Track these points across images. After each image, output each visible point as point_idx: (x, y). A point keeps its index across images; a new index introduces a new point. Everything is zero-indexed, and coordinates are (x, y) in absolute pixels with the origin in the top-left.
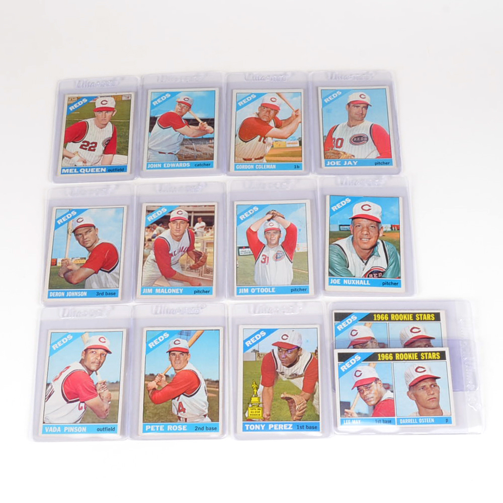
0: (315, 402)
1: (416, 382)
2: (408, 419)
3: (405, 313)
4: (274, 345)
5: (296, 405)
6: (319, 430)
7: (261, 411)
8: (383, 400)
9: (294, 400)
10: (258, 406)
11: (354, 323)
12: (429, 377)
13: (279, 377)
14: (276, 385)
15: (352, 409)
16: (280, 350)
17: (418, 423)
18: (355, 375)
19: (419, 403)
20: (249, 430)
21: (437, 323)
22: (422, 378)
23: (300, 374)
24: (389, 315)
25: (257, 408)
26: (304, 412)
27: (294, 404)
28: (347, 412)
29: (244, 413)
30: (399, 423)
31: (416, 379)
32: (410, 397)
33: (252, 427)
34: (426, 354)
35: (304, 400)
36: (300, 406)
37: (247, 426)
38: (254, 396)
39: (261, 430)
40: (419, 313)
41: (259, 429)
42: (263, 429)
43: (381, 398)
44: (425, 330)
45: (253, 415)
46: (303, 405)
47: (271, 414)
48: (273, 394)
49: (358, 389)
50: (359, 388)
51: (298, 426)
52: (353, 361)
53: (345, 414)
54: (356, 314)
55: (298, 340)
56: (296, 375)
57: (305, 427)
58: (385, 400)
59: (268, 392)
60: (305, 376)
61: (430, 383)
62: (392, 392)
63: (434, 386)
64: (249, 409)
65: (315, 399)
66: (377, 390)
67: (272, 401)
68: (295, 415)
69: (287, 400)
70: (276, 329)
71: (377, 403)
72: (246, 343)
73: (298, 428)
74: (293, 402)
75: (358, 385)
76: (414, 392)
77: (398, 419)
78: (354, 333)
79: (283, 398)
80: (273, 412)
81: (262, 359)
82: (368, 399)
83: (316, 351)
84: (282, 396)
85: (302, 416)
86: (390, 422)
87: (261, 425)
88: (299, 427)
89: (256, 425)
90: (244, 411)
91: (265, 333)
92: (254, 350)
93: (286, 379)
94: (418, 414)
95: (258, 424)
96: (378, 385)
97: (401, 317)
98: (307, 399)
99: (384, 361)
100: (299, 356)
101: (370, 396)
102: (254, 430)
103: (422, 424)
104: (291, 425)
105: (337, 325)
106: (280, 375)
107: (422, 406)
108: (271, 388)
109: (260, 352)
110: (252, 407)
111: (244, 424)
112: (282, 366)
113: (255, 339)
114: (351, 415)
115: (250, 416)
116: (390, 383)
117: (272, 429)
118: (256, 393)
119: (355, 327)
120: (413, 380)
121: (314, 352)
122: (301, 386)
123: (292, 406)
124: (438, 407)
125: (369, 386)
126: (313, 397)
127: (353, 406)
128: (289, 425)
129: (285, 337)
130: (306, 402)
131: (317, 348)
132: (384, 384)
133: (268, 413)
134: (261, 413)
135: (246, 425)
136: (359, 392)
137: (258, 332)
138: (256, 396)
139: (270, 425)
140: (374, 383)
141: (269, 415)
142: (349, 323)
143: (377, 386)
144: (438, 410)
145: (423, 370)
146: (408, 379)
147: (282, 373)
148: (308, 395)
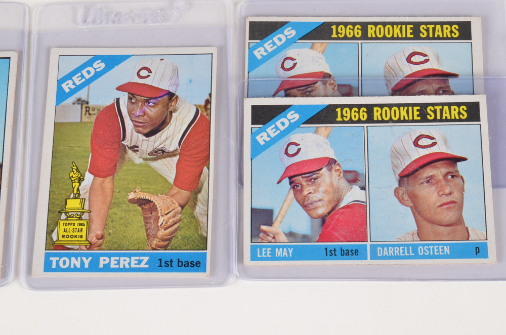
0: (199, 209)
1: (415, 167)
2: (393, 246)
3: (397, 23)
4: (120, 88)
5: (159, 214)
6: (205, 271)
7: (84, 228)
8: (342, 205)
9: (155, 205)
10: (80, 218)
11: (289, 43)
12: (442, 156)
13: (127, 156)
14: (120, 174)
15: (276, 224)
16: (133, 101)
17: (417, 256)
18: (286, 153)
19: (419, 213)
20: (58, 269)
21: (463, 45)
22: (427, 160)
23: (171, 149)
24: (364, 26)
25: (76, 223)
26: (176, 230)
27: (154, 214)
28: (265, 232)
29: (49, 233)
30: (374, 256)
31: (416, 161)
32: (401, 201)
33: (64, 263)
34: (438, 108)
35: (177, 205)
36: (166, 217)
37: (54, 260)
38: (72, 196)
39: (82, 269)
40: (426, 23)
41: (78, 266)
42: (86, 266)
43: (339, 201)
44: (438, 59)
45: (68, 236)
46: (174, 216)
47: (106, 235)
48: (113, 192)
49: (291, 183)
50: (293, 179)
51: (160, 260)
52: (283, 124)
53: (261, 235)
54: (295, 25)
55: (171, 78)
56: (163, 151)
57: (175, 263)
58: (347, 207)
59: (103, 189)
60: (180, 154)
61: (444, 170)
62: (363, 188)
63: (453, 177)
64: (61, 223)
65: (199, 204)
66: (332, 185)
67: (109, 208)
68: (155, 236)
69: (140, 205)
70: (128, 57)
71: (329, 213)
72: (64, 86)
73: (161, 266)
74: (154, 208)
75: (292, 174)
76: (410, 189)
77: (374, 248)
78: (288, 64)
79: (132, 201)
80: (111, 231)
81: (93, 118)
82: (312, 204)
83: (208, 102)
84: (132, 196)
85: (170, 240)
86: (354, 253)
87: (84, 259)
88: (163, 264)
89: (73, 259)
90: (51, 228)
91: (103, 65)
92: (79, 100)
93: (141, 161)
94: (416, 238)
95: (76, 256)
96: (335, 174)
97: (388, 31)
98: (182, 202)
99: (347, 122)
100: (171, 113)
101: (315, 197)
102: (68, 270)
103: (424, 257)
104: (146, 259)
105: (255, 48)
106: (130, 152)
107: (426, 219)
108: (109, 179)
109: (91, 104)
110: (66, 219)
111: (47, 256)
112: (135, 133)
113: (82, 76)
114: (274, 238)
115: (61, 238)
116: (360, 169)
117: (107, 268)
118: (78, 190)
119: (290, 52)
120: (407, 163)
121: (203, 103)
122: (171, 176)
123: (150, 218)
124: (460, 221)
125: (314, 176)
126: (196, 199)
127: (279, 219)
128: (142, 258)
129: (144, 73)
130: (180, 208)
131: (210, 95)
132: (346, 172)
133: (99, 233)
134: (84, 233)
135: (51, 259)
136: (293, 188)
137: (90, 63)
138: (77, 196)
139: (102, 259)
140: (324, 170)
141: (102, 237)
142: (279, 44)
143: (331, 176)
144: (459, 227)
145: (430, 142)
146: (397, 162)
147: (134, 148)
148: (185, 194)
